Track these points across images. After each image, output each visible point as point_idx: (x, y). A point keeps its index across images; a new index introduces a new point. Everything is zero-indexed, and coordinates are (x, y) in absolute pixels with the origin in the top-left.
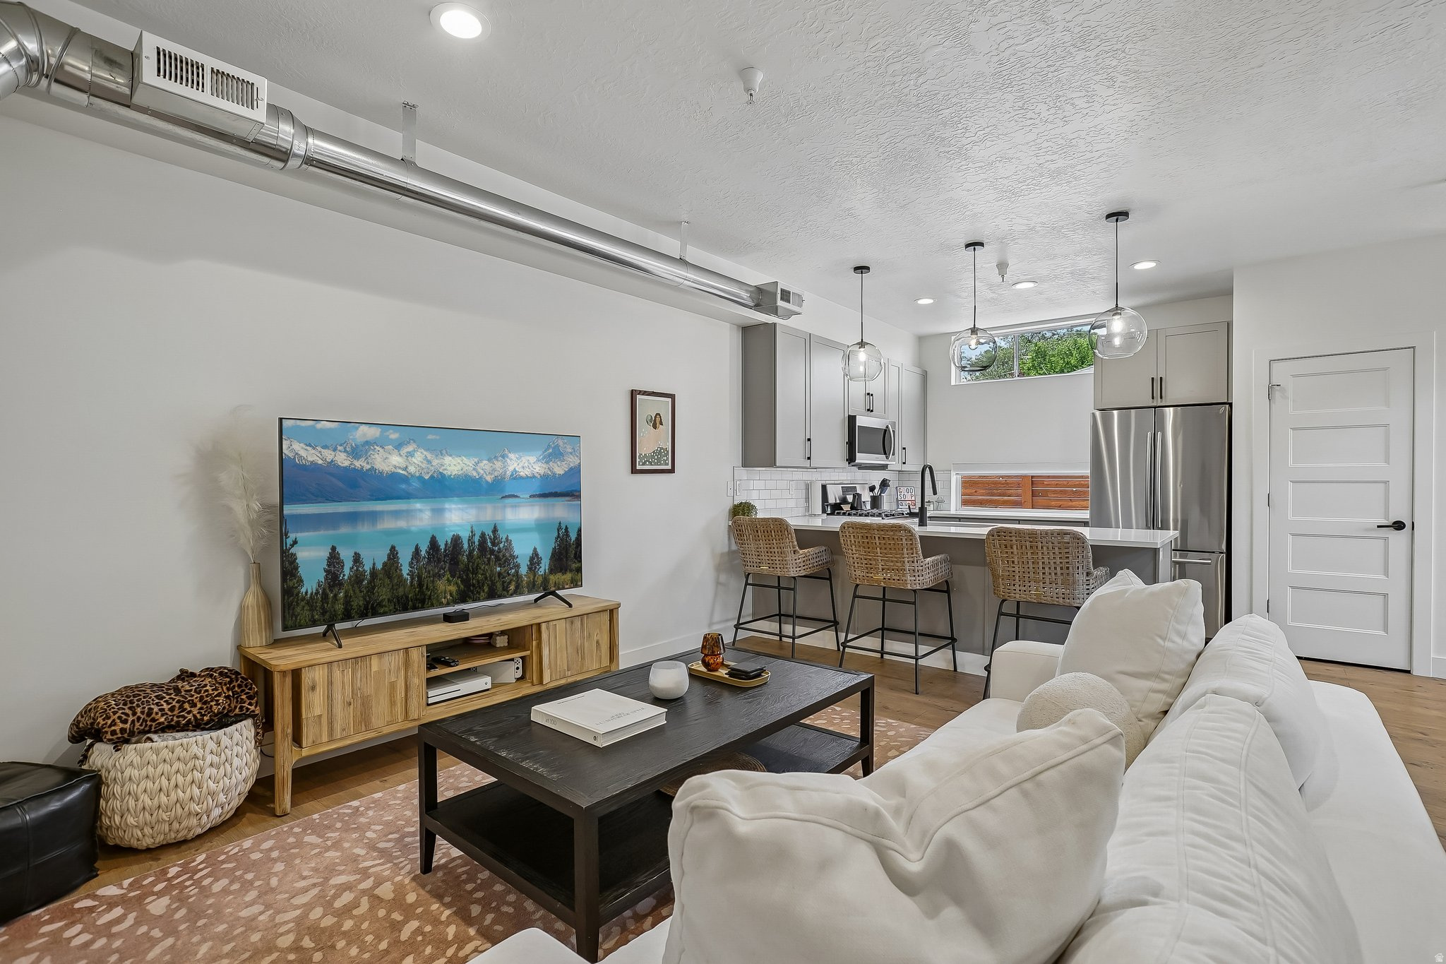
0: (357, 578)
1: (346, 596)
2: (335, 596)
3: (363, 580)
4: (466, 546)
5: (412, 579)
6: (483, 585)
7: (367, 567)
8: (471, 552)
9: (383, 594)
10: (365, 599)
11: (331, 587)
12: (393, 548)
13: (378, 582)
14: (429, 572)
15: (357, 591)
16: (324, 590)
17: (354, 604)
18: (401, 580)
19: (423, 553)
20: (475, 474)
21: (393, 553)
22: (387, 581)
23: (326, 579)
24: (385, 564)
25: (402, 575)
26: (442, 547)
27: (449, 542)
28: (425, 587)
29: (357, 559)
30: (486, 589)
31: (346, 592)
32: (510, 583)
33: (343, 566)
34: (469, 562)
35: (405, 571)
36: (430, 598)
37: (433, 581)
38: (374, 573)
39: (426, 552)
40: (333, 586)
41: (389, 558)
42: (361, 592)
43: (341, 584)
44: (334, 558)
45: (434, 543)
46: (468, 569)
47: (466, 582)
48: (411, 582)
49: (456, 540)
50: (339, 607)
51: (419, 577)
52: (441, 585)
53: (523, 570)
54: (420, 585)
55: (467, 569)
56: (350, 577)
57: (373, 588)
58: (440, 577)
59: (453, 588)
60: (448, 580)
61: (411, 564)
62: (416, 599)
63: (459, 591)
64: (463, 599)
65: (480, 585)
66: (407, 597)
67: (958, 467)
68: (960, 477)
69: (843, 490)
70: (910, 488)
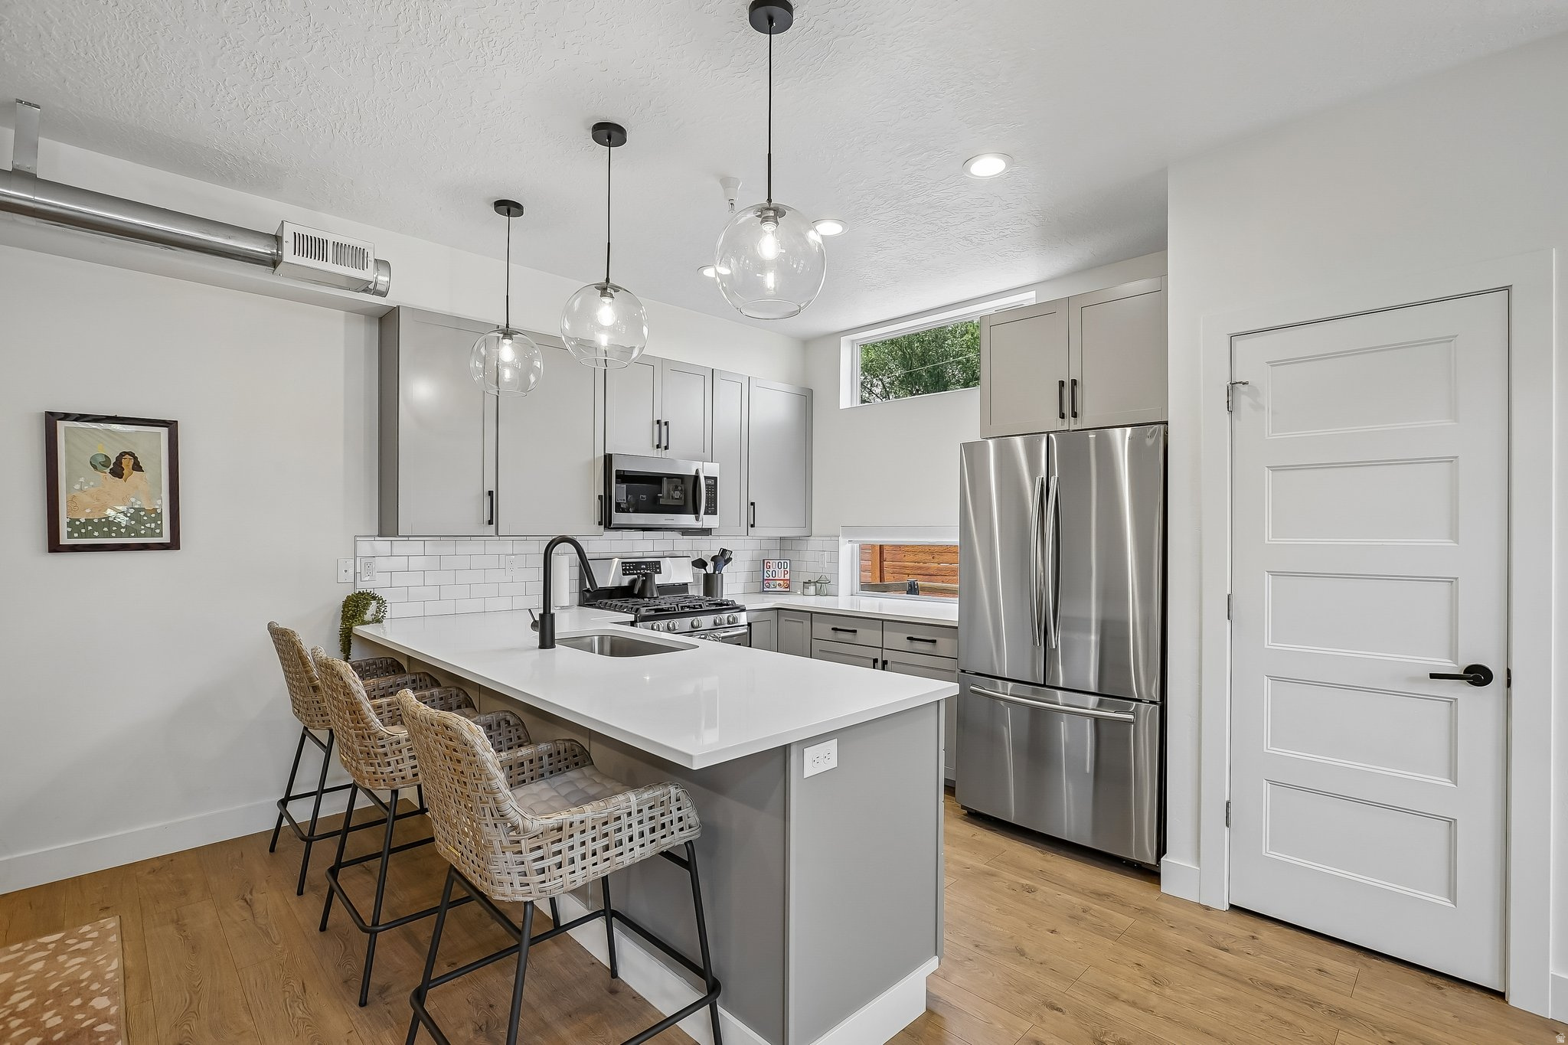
67: (850, 530)
68: (857, 546)
69: (628, 568)
70: (782, 561)
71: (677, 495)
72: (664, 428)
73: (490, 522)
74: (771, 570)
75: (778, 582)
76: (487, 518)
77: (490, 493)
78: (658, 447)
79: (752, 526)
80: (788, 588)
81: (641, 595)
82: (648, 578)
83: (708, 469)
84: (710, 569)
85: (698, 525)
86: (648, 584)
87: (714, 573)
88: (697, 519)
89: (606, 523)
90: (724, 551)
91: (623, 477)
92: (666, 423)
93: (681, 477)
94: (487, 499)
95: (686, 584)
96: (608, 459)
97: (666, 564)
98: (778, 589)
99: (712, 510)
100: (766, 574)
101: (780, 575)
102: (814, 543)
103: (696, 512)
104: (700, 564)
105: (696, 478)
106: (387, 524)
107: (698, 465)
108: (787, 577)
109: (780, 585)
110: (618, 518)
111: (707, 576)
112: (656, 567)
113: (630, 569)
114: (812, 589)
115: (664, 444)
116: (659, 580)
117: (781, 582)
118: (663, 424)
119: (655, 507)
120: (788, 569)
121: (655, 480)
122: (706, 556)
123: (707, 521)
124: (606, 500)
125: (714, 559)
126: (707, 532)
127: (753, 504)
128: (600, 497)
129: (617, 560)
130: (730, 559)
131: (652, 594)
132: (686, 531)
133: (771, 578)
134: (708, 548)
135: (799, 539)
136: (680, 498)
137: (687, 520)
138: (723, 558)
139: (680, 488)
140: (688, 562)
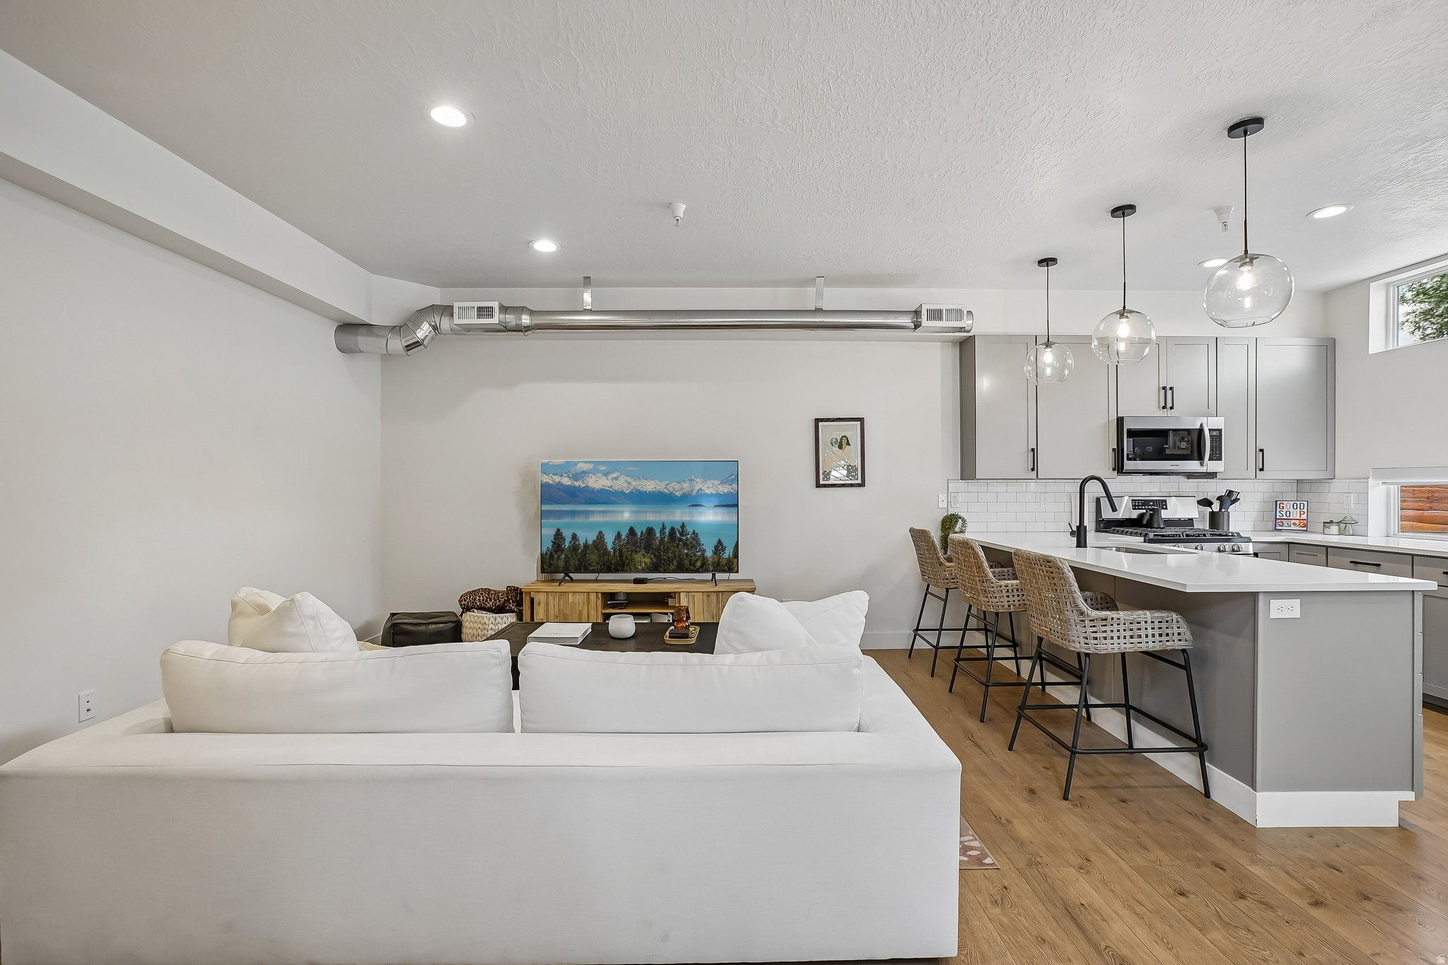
0: (574, 548)
1: (566, 558)
2: (559, 557)
3: (578, 549)
4: (658, 535)
5: (615, 552)
6: (673, 560)
7: (582, 542)
8: (662, 540)
9: (593, 558)
10: (579, 560)
11: (556, 552)
12: (600, 533)
13: (589, 552)
14: (628, 549)
15: (574, 555)
16: (551, 553)
17: (572, 563)
18: (606, 552)
19: (623, 537)
20: (666, 491)
21: (601, 536)
22: (596, 551)
23: (553, 546)
24: (594, 541)
25: (607, 549)
26: (639, 534)
27: (644, 531)
28: (624, 557)
29: (574, 537)
30: (675, 563)
31: (566, 555)
32: (697, 561)
33: (564, 541)
34: (660, 544)
35: (610, 546)
36: (628, 564)
37: (631, 555)
38: (586, 546)
39: (626, 536)
40: (558, 551)
41: (597, 537)
42: (576, 556)
43: (563, 551)
44: (558, 535)
45: (632, 531)
46: (660, 549)
47: (659, 558)
48: (614, 553)
49: (650, 531)
50: (561, 564)
51: (620, 551)
52: (638, 557)
53: (709, 554)
54: (621, 555)
55: (658, 549)
56: (569, 547)
57: (586, 554)
58: (636, 552)
59: (648, 560)
60: (643, 555)
61: (614, 543)
62: (618, 564)
63: (652, 562)
64: (655, 568)
65: (670, 561)
66: (611, 563)
67: (1383, 473)
68: (1395, 490)
69: (1136, 504)
70: (1298, 503)
71: (1184, 445)
72: (1169, 393)
73: (1033, 470)
74: (1285, 510)
75: (1293, 521)
76: (1031, 466)
77: (1033, 450)
78: (1164, 408)
79: (1262, 470)
80: (1305, 526)
81: (1149, 525)
82: (1155, 513)
83: (1211, 423)
84: (1216, 507)
85: (1204, 469)
86: (1155, 517)
87: (1220, 510)
88: (1202, 465)
89: (1119, 468)
90: (1230, 493)
91: (1132, 433)
92: (1171, 388)
93: (1188, 431)
94: (1031, 454)
95: (1192, 519)
96: (1120, 421)
97: (1171, 502)
98: (1293, 527)
99: (1216, 455)
100: (1278, 514)
101: (1295, 514)
102: (1337, 486)
103: (1201, 458)
104: (1206, 503)
105: (1201, 431)
106: (968, 471)
107: (1204, 420)
108: (1304, 517)
109: (1295, 524)
110: (1129, 465)
111: (1212, 514)
112: (1163, 504)
113: (1139, 505)
114: (1334, 529)
115: (1169, 405)
116: (1165, 514)
117: (1297, 522)
118: (1168, 389)
119: (1161, 455)
120: (1305, 510)
121: (1163, 433)
122: (1212, 496)
123: (1211, 466)
124: (1118, 452)
125: (1219, 498)
126: (1212, 475)
127: (1262, 450)
128: (1114, 450)
129: (1126, 498)
130: (1237, 500)
131: (1159, 525)
132: (1190, 475)
133: (1285, 517)
134: (1213, 489)
135: (1319, 481)
136: (1187, 448)
137: (1193, 466)
138: (1229, 498)
139: (1186, 439)
140: (1194, 501)
